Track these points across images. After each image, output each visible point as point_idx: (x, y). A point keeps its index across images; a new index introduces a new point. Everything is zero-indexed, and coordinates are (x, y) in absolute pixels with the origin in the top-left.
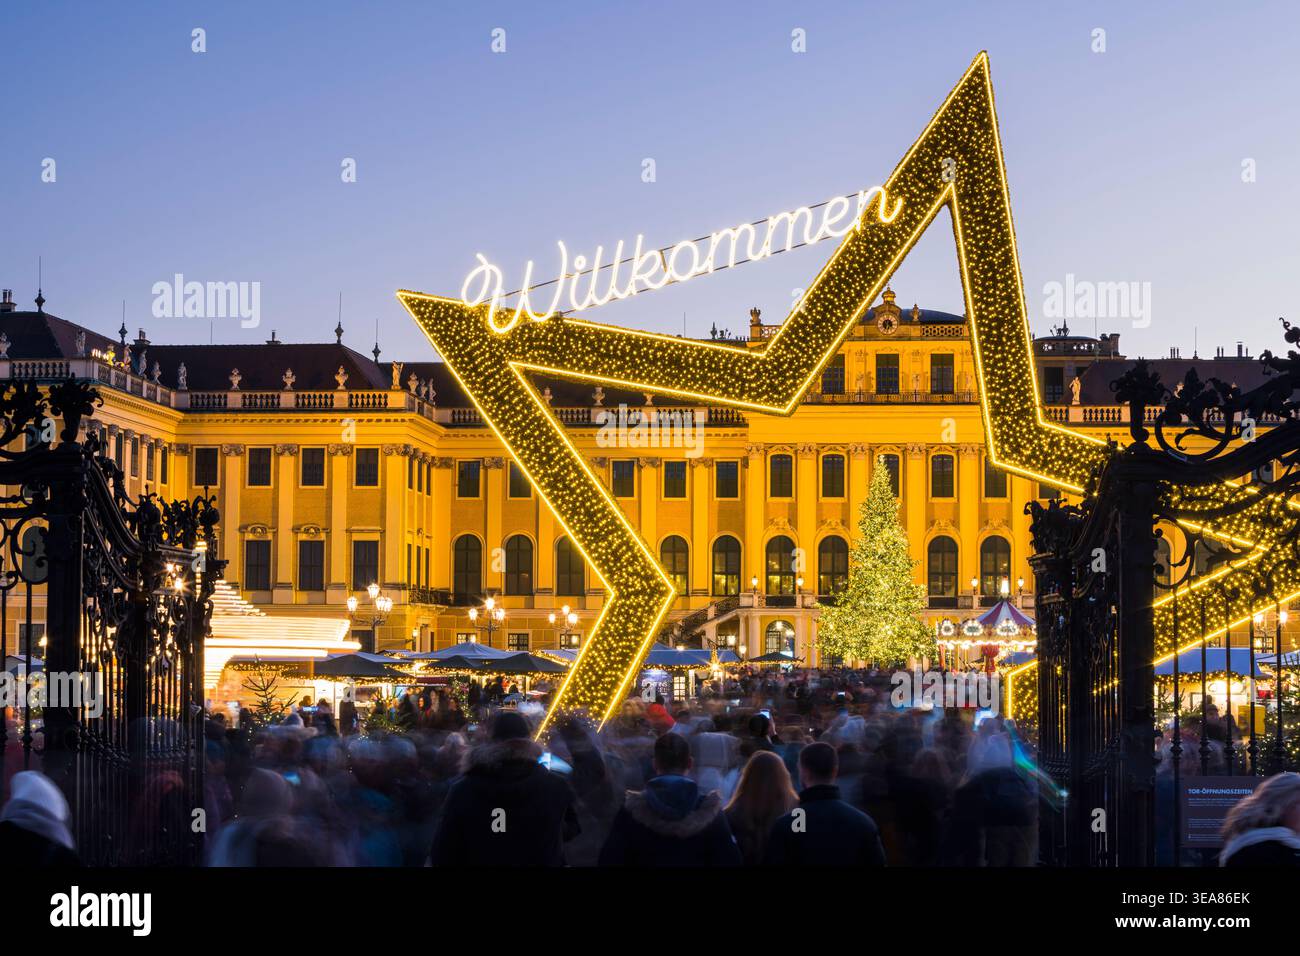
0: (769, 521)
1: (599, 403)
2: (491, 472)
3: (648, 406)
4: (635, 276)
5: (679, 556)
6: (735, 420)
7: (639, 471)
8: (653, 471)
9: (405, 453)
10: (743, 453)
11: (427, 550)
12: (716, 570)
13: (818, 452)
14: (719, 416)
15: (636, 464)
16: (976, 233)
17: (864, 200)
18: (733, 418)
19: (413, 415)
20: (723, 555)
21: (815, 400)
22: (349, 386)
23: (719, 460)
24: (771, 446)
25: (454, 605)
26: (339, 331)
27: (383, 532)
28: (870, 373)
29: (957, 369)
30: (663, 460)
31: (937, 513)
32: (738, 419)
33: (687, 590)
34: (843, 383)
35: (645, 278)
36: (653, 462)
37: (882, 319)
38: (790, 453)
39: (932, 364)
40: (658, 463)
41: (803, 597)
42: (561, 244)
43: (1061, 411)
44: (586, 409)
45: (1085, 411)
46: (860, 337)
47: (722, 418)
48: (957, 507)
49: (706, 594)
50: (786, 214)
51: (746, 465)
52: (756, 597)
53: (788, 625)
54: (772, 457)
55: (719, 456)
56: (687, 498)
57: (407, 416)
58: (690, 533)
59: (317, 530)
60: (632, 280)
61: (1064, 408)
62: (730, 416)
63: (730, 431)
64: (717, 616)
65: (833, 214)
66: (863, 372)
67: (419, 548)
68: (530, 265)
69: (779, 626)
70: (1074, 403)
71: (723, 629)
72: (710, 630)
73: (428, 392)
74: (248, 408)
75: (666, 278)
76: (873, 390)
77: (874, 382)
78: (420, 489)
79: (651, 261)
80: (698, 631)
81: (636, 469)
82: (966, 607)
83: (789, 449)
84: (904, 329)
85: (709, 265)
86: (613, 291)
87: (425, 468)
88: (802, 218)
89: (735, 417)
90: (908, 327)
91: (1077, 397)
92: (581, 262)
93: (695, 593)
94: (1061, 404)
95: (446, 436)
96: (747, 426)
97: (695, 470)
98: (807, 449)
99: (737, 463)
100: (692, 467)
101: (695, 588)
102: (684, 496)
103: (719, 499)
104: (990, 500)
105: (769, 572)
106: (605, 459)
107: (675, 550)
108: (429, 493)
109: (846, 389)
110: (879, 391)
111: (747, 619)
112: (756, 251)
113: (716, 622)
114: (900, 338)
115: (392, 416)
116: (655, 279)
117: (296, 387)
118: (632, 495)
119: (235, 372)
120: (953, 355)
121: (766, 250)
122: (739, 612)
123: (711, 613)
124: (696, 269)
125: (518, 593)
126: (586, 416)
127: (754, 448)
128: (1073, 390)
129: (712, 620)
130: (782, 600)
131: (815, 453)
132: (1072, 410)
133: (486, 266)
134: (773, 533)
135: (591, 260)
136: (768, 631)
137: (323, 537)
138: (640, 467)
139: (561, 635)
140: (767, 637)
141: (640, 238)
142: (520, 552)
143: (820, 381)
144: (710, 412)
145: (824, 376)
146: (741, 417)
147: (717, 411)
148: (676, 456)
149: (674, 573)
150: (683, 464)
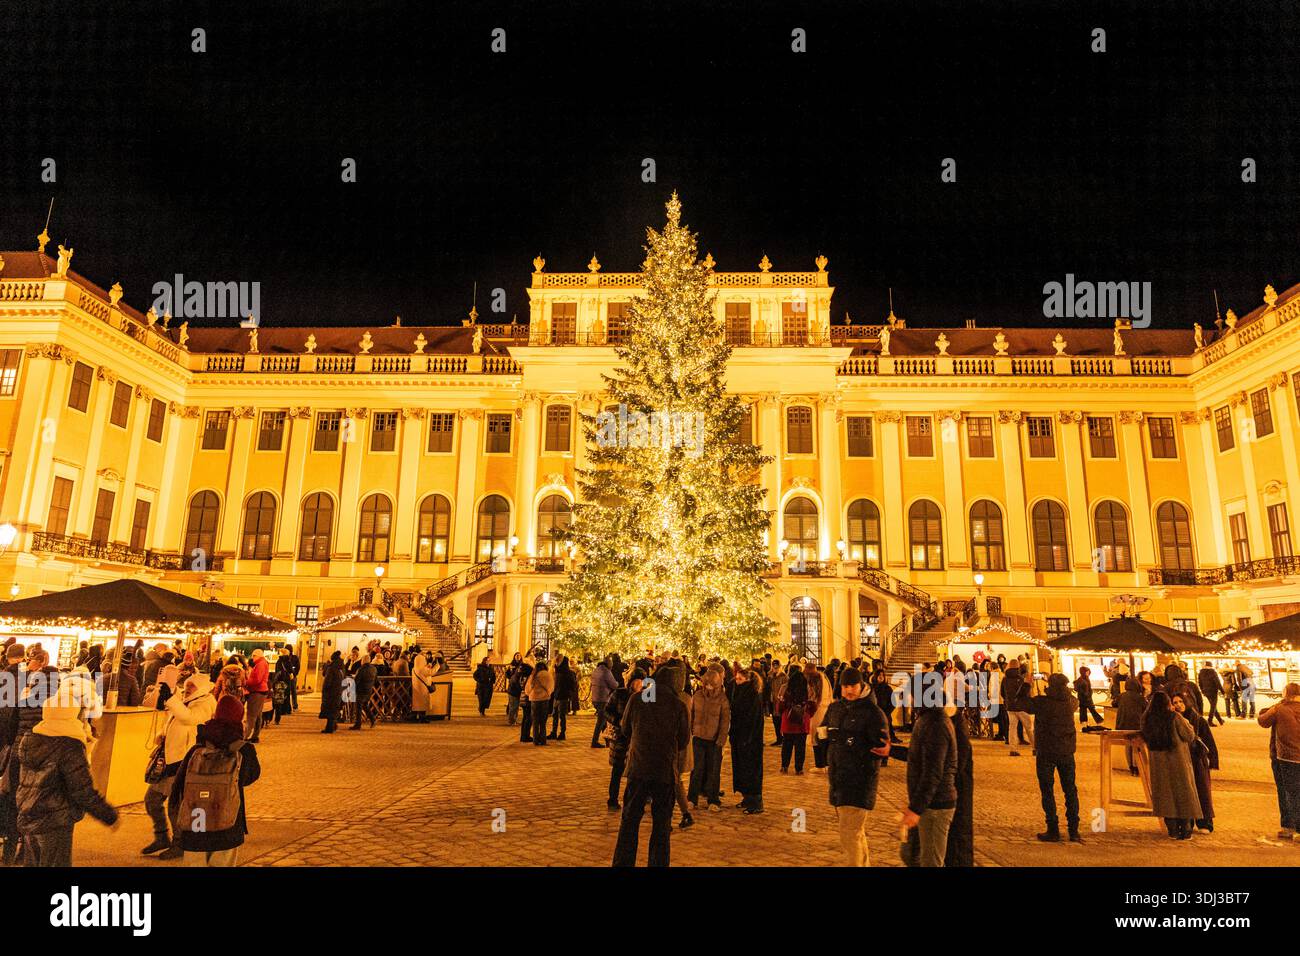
0: (543, 479)
1: (366, 351)
2: (241, 422)
3: (418, 354)
5: (442, 518)
6: (512, 369)
7: (403, 423)
8: (419, 423)
10: (517, 405)
11: (140, 502)
12: (481, 534)
14: (494, 365)
15: (399, 415)
18: (509, 367)
20: (490, 517)
23: (491, 412)
24: (548, 396)
25: (182, 570)
27: (9, 455)
29: (754, 318)
30: (430, 412)
32: (515, 369)
33: (447, 557)
36: (417, 414)
38: (570, 402)
39: (727, 313)
40: (424, 414)
43: (869, 363)
44: (351, 358)
45: (896, 363)
47: (497, 367)
49: (467, 561)
51: (520, 417)
52: (514, 562)
54: (549, 408)
55: (491, 408)
56: (454, 453)
58: (454, 492)
61: (873, 359)
62: (506, 366)
63: (505, 378)
64: (468, 585)
69: (546, 598)
70: (882, 354)
71: (484, 603)
78: (119, 423)
80: (443, 602)
81: (399, 421)
83: (568, 399)
87: (144, 405)
89: (512, 367)
91: (885, 349)
93: (455, 560)
94: (869, 356)
95: (194, 382)
96: (522, 374)
97: (464, 422)
98: (587, 398)
99: (511, 415)
100: (461, 419)
101: (455, 554)
102: (450, 451)
103: (488, 454)
104: (794, 457)
105: (541, 536)
106: (365, 409)
107: (436, 508)
108: (156, 438)
111: (505, 588)
113: (467, 592)
118: (393, 450)
120: (750, 304)
122: (495, 578)
123: (461, 582)
125: (255, 557)
126: (350, 365)
127: (528, 396)
128: (882, 340)
129: (463, 588)
131: (598, 403)
132: (881, 361)
134: (546, 491)
136: (536, 606)
138: (404, 419)
140: (535, 612)
142: (261, 512)
143: (605, 330)
144: (485, 362)
145: (610, 325)
146: (518, 367)
147: (492, 361)
148: (445, 408)
149: (433, 537)
150: (452, 416)
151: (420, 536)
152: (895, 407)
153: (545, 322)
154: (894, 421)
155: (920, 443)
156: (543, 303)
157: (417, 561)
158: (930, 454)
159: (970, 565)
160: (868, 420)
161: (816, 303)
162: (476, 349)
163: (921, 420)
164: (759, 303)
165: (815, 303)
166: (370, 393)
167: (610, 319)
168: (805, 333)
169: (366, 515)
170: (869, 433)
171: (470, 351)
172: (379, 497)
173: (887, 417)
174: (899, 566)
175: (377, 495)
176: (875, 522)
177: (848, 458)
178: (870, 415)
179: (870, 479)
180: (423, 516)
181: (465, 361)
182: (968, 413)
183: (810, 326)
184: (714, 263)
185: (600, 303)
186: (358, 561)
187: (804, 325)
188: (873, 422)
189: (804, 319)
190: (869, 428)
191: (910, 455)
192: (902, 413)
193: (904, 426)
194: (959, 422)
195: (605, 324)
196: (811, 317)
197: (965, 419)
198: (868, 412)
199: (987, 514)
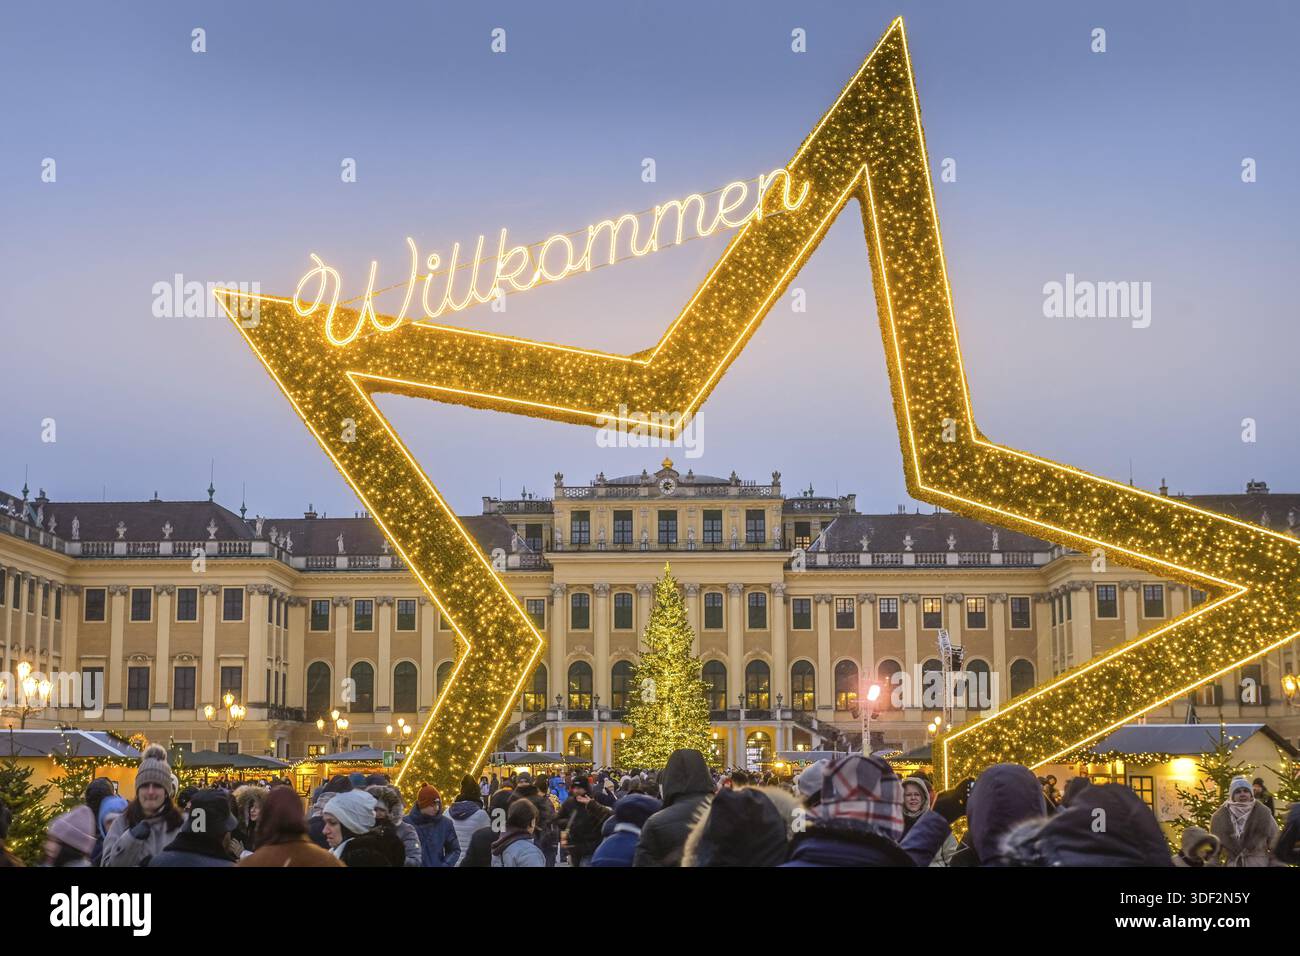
0: (570, 647)
2: (339, 609)
4: (498, 275)
6: (543, 565)
9: (264, 593)
10: (549, 592)
11: (284, 676)
13: (611, 591)
14: (529, 562)
16: (894, 221)
17: (764, 183)
19: (274, 561)
21: (607, 549)
22: (218, 537)
24: (572, 586)
25: (306, 719)
26: (211, 492)
27: (246, 659)
28: (653, 526)
29: (725, 522)
32: (545, 564)
34: (631, 535)
35: (511, 278)
37: (662, 481)
38: (588, 591)
39: (704, 518)
41: (599, 712)
42: (410, 240)
43: (808, 557)
45: (830, 557)
46: (645, 496)
47: (531, 564)
48: (725, 636)
50: (676, 203)
51: (551, 603)
52: (560, 713)
53: (586, 736)
54: (573, 596)
55: (530, 595)
57: (268, 562)
59: (190, 658)
60: (496, 281)
62: (538, 562)
63: (539, 574)
64: (529, 726)
65: (730, 200)
66: (647, 526)
67: (277, 673)
68: (374, 264)
69: (579, 736)
70: (818, 551)
71: (533, 740)
72: (522, 741)
73: (286, 542)
74: (132, 555)
75: (536, 278)
76: (656, 540)
77: (656, 534)
78: (278, 624)
79: (517, 260)
80: (512, 741)
82: (734, 720)
83: (587, 589)
85: (586, 262)
86: (473, 293)
87: (283, 606)
88: (694, 206)
90: (685, 489)
91: (823, 545)
92: (434, 262)
95: (300, 579)
96: (553, 570)
98: (602, 589)
99: (544, 600)
104: (753, 631)
105: (571, 691)
108: (286, 627)
109: (634, 539)
110: (660, 542)
111: (552, 731)
112: (640, 245)
113: (526, 734)
114: (677, 497)
115: (256, 561)
116: (524, 278)
117: (173, 538)
119: (122, 524)
120: (721, 511)
121: (653, 244)
122: (546, 725)
123: (523, 726)
124: (569, 267)
125: (361, 711)
127: (558, 589)
129: (524, 732)
130: (579, 714)
131: (609, 592)
133: (322, 269)
134: (574, 659)
135: (446, 259)
136: (570, 741)
137: (195, 664)
139: (397, 746)
140: (569, 746)
141: (504, 231)
142: (363, 676)
143: (612, 533)
144: (521, 559)
145: (615, 531)
146: (548, 564)
147: (526, 558)
152: (828, 591)
154: (827, 602)
155: (845, 620)
156: (564, 512)
158: (852, 627)
160: (809, 601)
161: (771, 510)
162: (514, 548)
163: (846, 601)
165: (769, 510)
167: (616, 524)
168: (763, 534)
170: (809, 611)
171: (509, 549)
173: (821, 599)
174: (828, 708)
176: (811, 677)
177: (793, 630)
178: (810, 597)
181: (506, 559)
183: (767, 528)
185: (607, 510)
187: (763, 528)
188: (812, 602)
189: (763, 522)
190: (809, 606)
191: (838, 627)
192: (832, 596)
193: (834, 605)
194: (874, 603)
195: (611, 530)
196: (768, 520)
198: (808, 595)
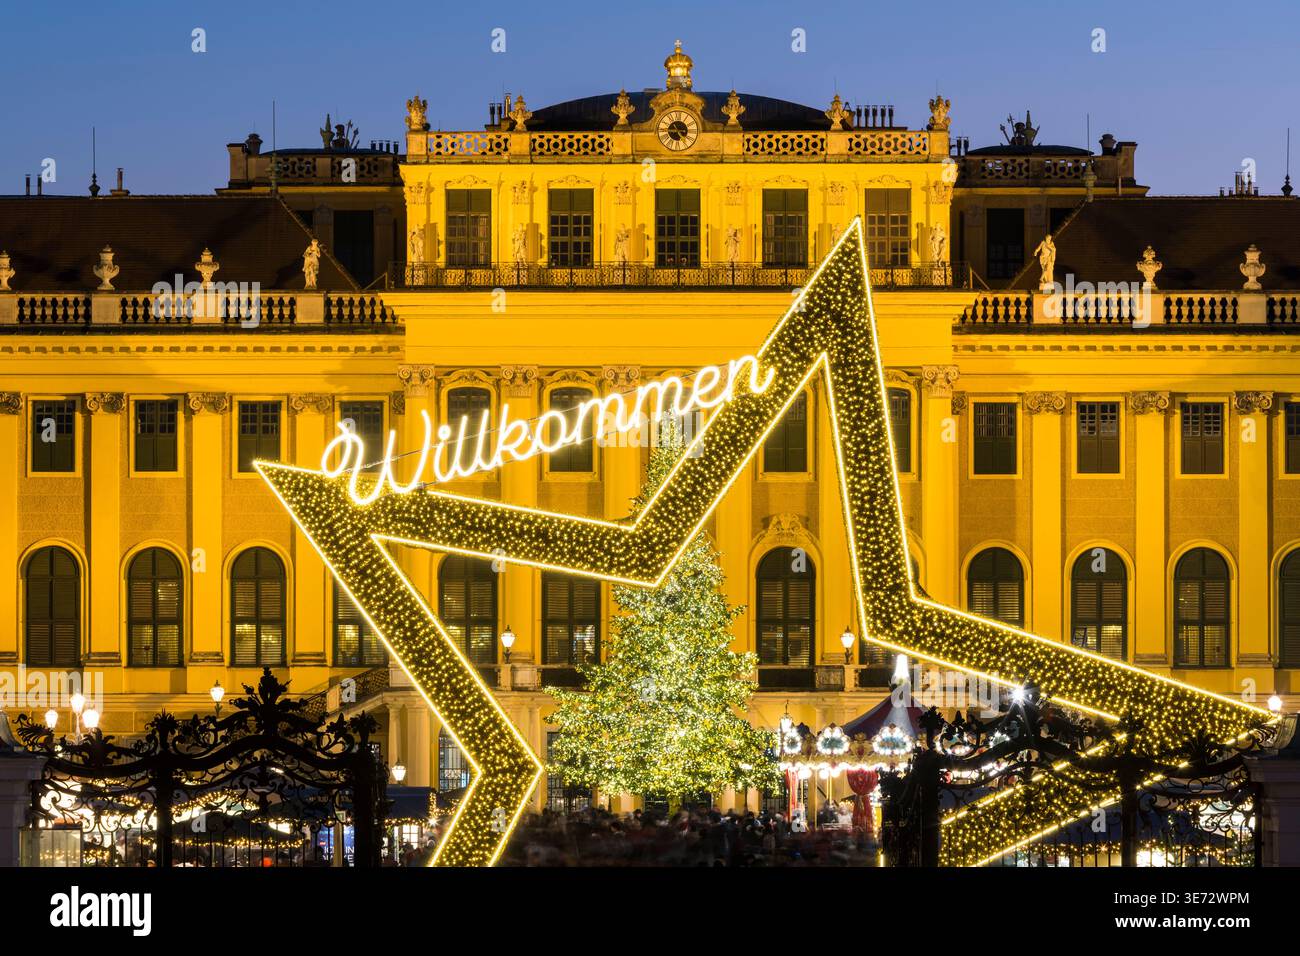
1: (107, 285)
5: (269, 589)
6: (378, 319)
7: (188, 419)
8: (216, 419)
10: (392, 385)
12: (341, 616)
13: (542, 384)
14: (346, 312)
15: (181, 407)
18: (373, 316)
21: (535, 281)
23: (345, 398)
28: (643, 226)
29: (814, 218)
30: (237, 399)
31: (775, 505)
32: (383, 315)
33: (284, 655)
34: (588, 247)
36: (216, 402)
37: (666, 119)
38: (486, 384)
39: (766, 208)
40: (226, 404)
41: (513, 669)
44: (81, 297)
46: (625, 156)
47: (351, 315)
48: (813, 492)
49: (321, 663)
54: (451, 393)
55: (346, 390)
58: (289, 543)
61: (1023, 297)
62: (368, 312)
63: (368, 341)
66: (629, 226)
76: (650, 260)
77: (651, 246)
81: (181, 416)
82: (830, 688)
83: (483, 376)
84: (711, 140)
89: (378, 312)
90: (719, 135)
91: (1048, 274)
93: (300, 660)
94: (1017, 288)
96: (401, 330)
97: (299, 418)
98: (520, 377)
99: (381, 403)
100: (293, 412)
101: (298, 650)
106: (119, 396)
107: (259, 576)
109: (596, 258)
110: (661, 263)
114: (702, 158)
118: (174, 468)
120: (806, 192)
122: (387, 697)
126: (81, 311)
127: (416, 375)
128: (1042, 261)
131: (536, 385)
132: (1039, 300)
138: (190, 413)
140: (441, 748)
143: (545, 243)
144: (328, 303)
145: (553, 232)
146: (388, 312)
147: (340, 302)
148: (261, 391)
149: (257, 620)
150: (275, 407)
151: (235, 621)
152: (1059, 386)
153: (434, 226)
154: (1056, 411)
156: (430, 190)
157: (233, 664)
158: (1114, 468)
159: (1171, 659)
160: (1012, 408)
161: (926, 189)
162: (311, 279)
163: (1104, 407)
164: (824, 189)
165: (923, 189)
166: (125, 365)
167: (553, 220)
168: (905, 248)
169: (137, 584)
170: (1012, 432)
171: (300, 286)
172: (157, 552)
173: (1043, 403)
175: (154, 550)
176: (1016, 588)
177: (972, 476)
178: (1014, 399)
179: (1008, 513)
180: (239, 585)
181: (292, 302)
182: (1185, 395)
183: (914, 234)
184: (743, 109)
185: (533, 190)
186: (131, 665)
187: (905, 232)
188: (1019, 411)
189: (905, 220)
190: (1012, 421)
191: (1081, 470)
192: (1069, 395)
193: (1073, 419)
194: (1167, 413)
195: (544, 230)
196: (917, 216)
197: (1178, 405)
198: (1009, 394)
199: (1204, 572)
